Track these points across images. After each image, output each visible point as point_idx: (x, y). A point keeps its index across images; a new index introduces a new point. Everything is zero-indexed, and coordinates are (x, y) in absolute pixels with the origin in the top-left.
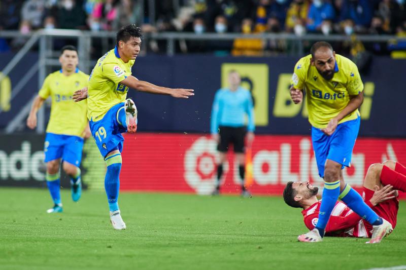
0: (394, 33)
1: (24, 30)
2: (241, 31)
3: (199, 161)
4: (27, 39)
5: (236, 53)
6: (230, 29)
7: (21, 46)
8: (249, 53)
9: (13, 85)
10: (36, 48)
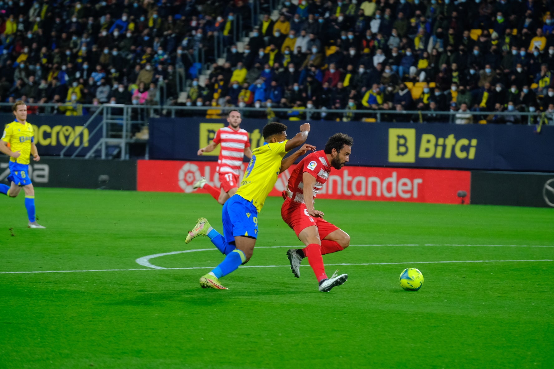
0: (291, 107)
1: (95, 103)
2: (210, 105)
3: (186, 175)
4: (97, 108)
5: (208, 117)
6: (204, 105)
7: (94, 112)
8: (214, 117)
9: (90, 132)
10: (101, 113)
